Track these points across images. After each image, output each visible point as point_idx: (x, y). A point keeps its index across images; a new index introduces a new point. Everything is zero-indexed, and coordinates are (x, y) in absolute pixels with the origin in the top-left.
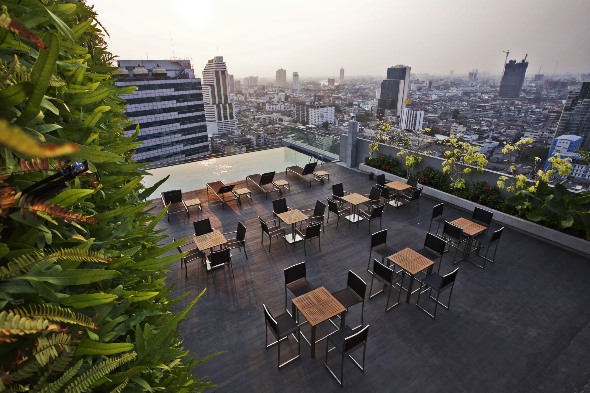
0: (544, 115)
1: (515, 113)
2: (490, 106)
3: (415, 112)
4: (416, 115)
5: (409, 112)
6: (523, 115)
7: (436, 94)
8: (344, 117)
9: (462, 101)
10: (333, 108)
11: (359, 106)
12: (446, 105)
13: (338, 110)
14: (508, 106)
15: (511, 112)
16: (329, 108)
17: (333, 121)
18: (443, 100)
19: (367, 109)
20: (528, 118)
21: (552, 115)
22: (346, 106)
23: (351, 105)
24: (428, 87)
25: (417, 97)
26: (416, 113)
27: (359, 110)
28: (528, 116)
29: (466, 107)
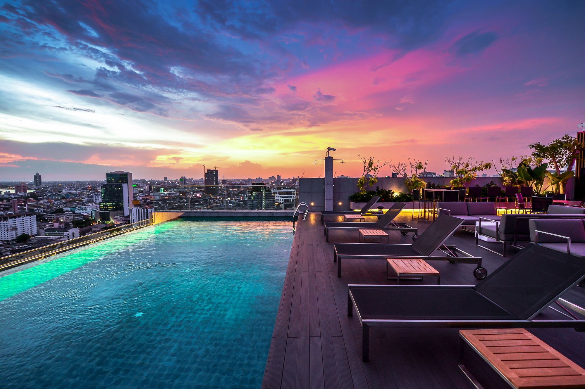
0: (237, 203)
1: (220, 203)
2: (203, 201)
3: (145, 210)
4: (147, 213)
5: (139, 211)
6: (225, 204)
7: (158, 195)
8: (53, 226)
9: (181, 199)
10: (34, 217)
11: (74, 212)
12: (169, 203)
13: (40, 219)
14: (215, 200)
15: (218, 203)
16: (26, 219)
17: (35, 232)
18: (166, 199)
19: (85, 214)
20: (229, 206)
21: (241, 203)
22: (52, 213)
23: (60, 211)
24: (148, 190)
25: (141, 199)
26: (147, 211)
27: (74, 216)
28: (229, 205)
29: (186, 203)
